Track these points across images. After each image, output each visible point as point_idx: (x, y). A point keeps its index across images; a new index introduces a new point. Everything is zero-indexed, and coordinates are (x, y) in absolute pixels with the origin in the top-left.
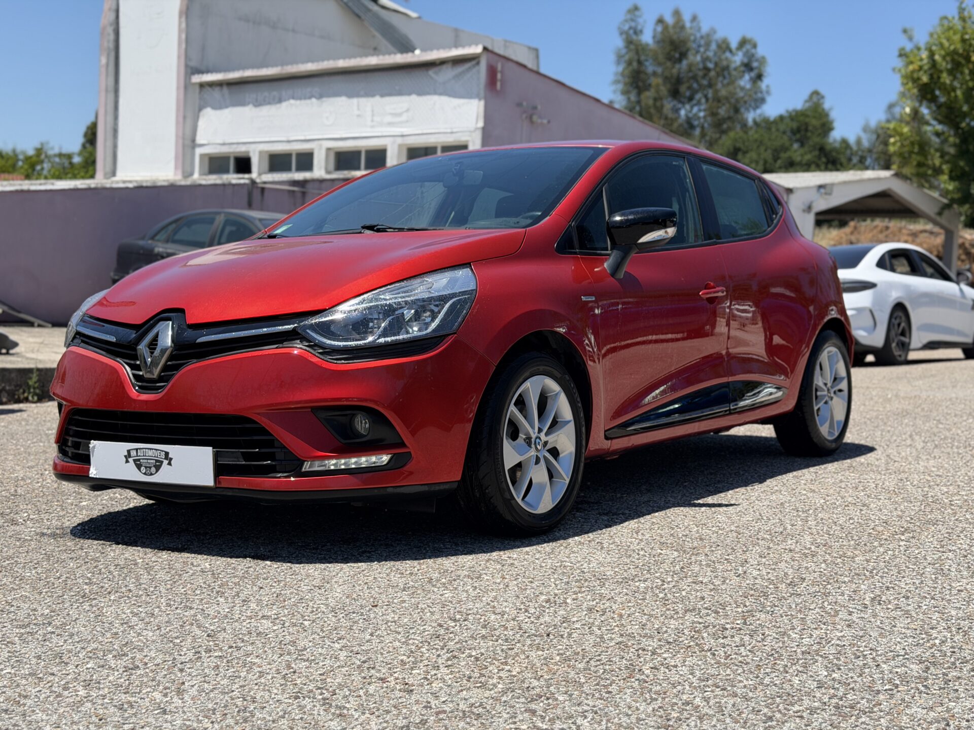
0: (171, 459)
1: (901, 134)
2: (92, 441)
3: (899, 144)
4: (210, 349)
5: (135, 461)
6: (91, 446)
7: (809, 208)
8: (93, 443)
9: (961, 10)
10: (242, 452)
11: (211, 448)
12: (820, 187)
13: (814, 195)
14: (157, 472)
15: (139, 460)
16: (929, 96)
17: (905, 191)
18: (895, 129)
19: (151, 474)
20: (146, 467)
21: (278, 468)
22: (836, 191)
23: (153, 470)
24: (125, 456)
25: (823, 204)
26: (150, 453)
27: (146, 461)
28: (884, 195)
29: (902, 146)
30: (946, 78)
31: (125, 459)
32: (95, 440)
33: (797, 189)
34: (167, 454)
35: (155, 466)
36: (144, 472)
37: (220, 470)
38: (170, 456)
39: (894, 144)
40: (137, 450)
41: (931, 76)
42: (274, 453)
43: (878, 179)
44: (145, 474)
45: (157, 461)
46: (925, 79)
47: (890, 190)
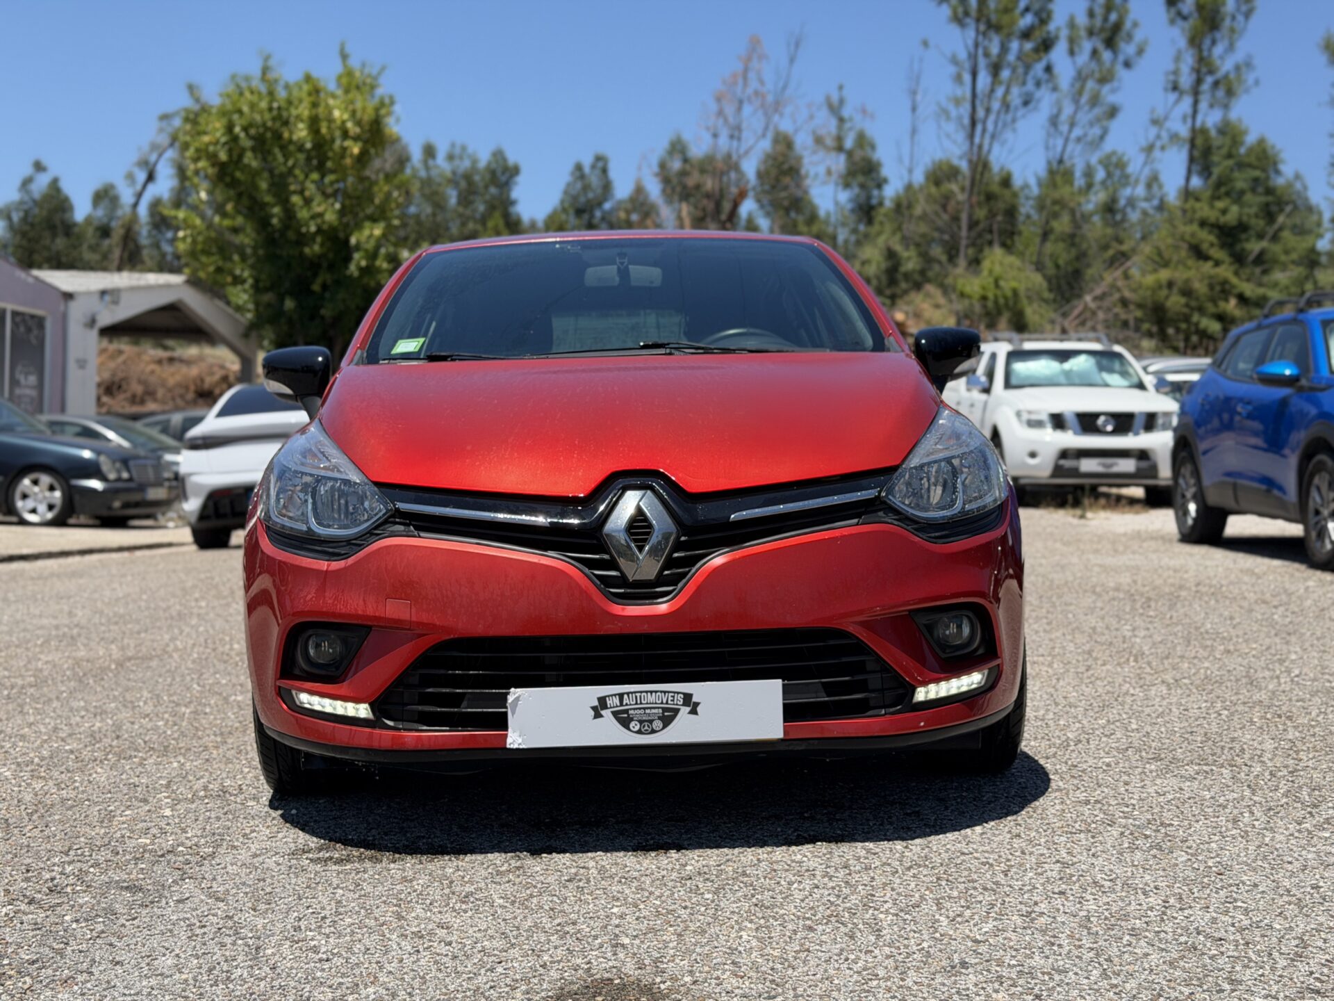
0: (697, 704)
1: (194, 227)
2: (512, 690)
3: (189, 240)
4: (750, 530)
5: (615, 714)
6: (510, 699)
7: (92, 322)
8: (514, 693)
9: (265, 70)
10: (823, 683)
11: (780, 681)
12: (103, 293)
13: (95, 305)
14: (664, 727)
15: (626, 711)
16: (228, 179)
17: (199, 304)
18: (185, 220)
19: (653, 732)
20: (641, 722)
21: (872, 703)
22: (124, 298)
23: (657, 724)
24: (594, 708)
25: (108, 317)
26: (651, 698)
27: (642, 711)
28: (173, 309)
29: (194, 242)
30: (250, 159)
31: (592, 713)
32: (516, 687)
33: (80, 294)
34: (688, 698)
35: (662, 718)
36: (637, 728)
37: (791, 713)
38: (695, 699)
39: (184, 238)
40: (621, 696)
41: (230, 151)
42: (865, 681)
43: (168, 286)
44: (639, 732)
45: (665, 710)
46: (223, 156)
47: (180, 301)
